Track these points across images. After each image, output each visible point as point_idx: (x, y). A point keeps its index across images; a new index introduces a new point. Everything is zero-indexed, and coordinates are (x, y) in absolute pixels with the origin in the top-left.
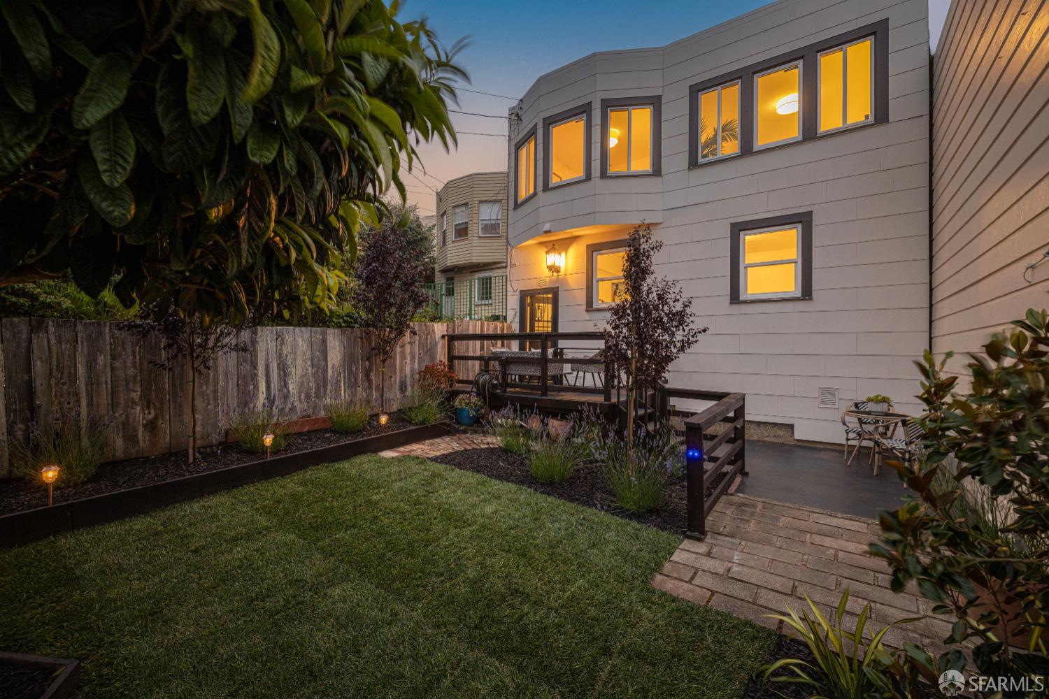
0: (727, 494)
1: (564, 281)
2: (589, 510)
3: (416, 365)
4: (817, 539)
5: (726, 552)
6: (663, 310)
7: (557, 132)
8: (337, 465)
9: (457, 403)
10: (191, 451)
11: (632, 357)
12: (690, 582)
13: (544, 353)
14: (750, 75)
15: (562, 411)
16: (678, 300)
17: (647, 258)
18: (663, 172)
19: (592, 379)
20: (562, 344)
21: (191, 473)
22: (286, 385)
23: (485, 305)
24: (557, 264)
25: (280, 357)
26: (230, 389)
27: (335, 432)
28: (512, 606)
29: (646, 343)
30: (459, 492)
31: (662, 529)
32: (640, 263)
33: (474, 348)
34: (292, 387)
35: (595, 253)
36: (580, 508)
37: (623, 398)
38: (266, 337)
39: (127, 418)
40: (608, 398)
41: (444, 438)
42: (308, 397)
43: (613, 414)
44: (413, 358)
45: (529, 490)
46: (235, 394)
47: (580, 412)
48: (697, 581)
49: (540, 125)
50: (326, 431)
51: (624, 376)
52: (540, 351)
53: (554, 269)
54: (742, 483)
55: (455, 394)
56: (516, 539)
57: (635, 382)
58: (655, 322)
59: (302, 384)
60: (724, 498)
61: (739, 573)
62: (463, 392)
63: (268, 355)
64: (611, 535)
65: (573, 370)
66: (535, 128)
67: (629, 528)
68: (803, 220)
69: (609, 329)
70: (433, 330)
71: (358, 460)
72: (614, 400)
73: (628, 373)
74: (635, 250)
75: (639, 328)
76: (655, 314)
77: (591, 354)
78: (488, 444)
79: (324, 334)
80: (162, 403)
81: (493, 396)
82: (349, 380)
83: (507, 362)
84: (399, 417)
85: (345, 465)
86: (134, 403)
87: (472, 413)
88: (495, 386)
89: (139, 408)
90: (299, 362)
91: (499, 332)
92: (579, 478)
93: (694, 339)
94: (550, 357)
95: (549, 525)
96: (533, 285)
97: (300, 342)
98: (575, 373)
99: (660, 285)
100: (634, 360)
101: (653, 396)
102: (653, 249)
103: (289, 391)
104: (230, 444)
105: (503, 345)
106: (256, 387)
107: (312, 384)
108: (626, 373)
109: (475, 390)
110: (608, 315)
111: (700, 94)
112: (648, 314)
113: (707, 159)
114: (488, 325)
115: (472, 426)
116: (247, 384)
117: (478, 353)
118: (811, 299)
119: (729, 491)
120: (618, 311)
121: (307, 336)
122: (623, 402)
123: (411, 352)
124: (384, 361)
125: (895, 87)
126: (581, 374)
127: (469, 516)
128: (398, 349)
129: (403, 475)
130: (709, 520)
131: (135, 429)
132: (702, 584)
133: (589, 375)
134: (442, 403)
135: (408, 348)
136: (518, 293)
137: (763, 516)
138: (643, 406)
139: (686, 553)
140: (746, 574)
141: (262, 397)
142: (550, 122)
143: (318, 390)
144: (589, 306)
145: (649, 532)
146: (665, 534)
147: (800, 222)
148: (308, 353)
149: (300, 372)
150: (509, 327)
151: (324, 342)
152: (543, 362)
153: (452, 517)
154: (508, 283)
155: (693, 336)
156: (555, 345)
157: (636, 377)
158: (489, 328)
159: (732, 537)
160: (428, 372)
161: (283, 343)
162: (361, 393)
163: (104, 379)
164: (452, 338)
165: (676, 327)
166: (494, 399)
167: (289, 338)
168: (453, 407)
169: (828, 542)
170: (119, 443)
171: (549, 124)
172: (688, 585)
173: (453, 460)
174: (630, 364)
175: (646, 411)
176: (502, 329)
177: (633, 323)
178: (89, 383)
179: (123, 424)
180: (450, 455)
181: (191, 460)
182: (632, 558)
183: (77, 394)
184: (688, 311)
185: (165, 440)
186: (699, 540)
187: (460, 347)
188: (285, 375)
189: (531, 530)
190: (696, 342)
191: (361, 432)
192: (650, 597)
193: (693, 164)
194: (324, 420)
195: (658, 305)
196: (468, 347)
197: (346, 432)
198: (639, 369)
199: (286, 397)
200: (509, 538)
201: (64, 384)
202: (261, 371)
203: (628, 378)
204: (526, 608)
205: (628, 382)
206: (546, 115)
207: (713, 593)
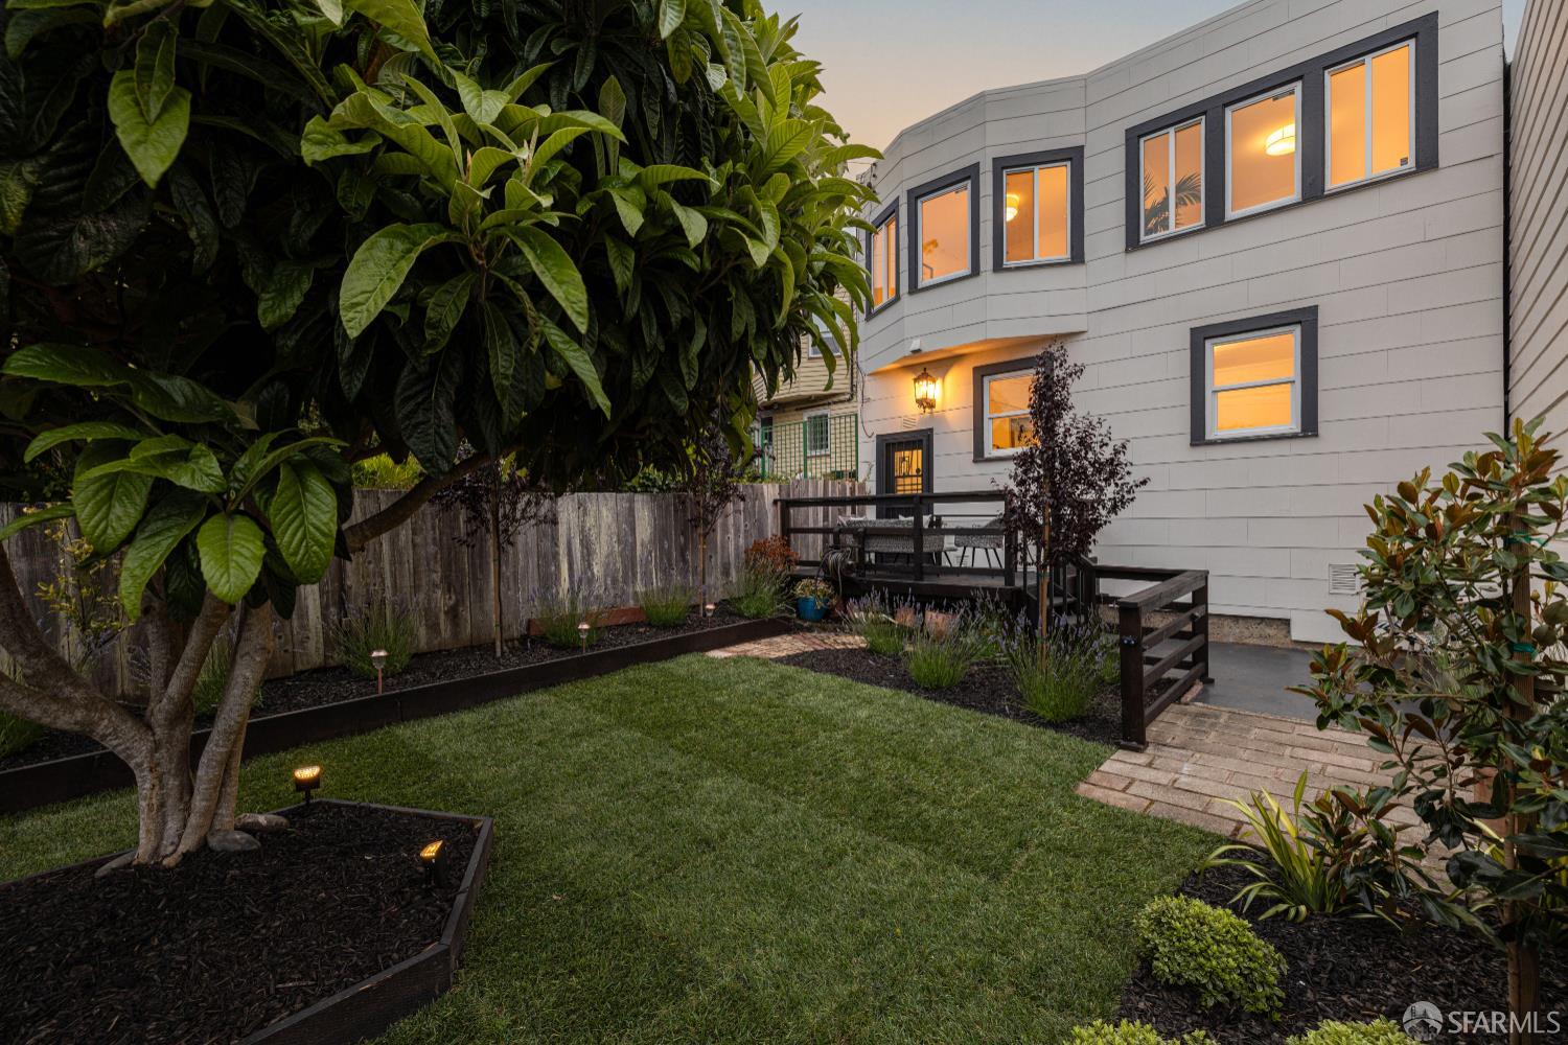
0: (1180, 703)
1: (942, 419)
2: (991, 717)
3: (741, 541)
4: (1300, 752)
5: (1174, 764)
6: (1086, 458)
7: (928, 208)
8: (660, 665)
9: (798, 591)
10: (498, 643)
11: (1045, 523)
12: (1124, 791)
13: (918, 521)
14: (1220, 109)
15: (945, 599)
16: (1107, 445)
17: (1063, 388)
18: (1087, 258)
19: (986, 557)
20: (939, 508)
21: (505, 667)
22: (590, 566)
23: (821, 456)
24: (930, 396)
25: (582, 531)
26: (530, 570)
27: (649, 625)
28: (907, 804)
29: (1063, 504)
30: (821, 696)
31: (1088, 740)
32: (1053, 395)
33: (815, 517)
34: (597, 569)
35: (986, 379)
36: (978, 714)
37: (1032, 582)
38: (567, 507)
39: (429, 603)
40: (1010, 580)
41: (785, 637)
42: (615, 580)
43: (1017, 601)
44: (737, 531)
45: (909, 695)
46: (536, 577)
47: (973, 601)
48: (1133, 790)
49: (904, 200)
50: (638, 625)
51: (1032, 549)
52: (912, 518)
53: (926, 403)
54: (1204, 691)
55: (796, 579)
56: (901, 744)
57: (1049, 556)
58: (1076, 474)
59: (608, 565)
60: (1174, 707)
61: (1187, 784)
62: (805, 577)
63: (570, 529)
64: (1022, 743)
65: (957, 545)
66: (895, 205)
67: (1044, 737)
68: (1305, 320)
69: (1012, 485)
70: (762, 494)
71: (685, 659)
72: (1019, 583)
73: (1040, 545)
74: (1046, 378)
75: (1053, 483)
76: (1075, 464)
77: (983, 523)
78: (844, 644)
79: (631, 502)
80: (462, 586)
81: (847, 581)
82: (661, 559)
83: (865, 535)
84: (726, 608)
85: (670, 665)
86: (436, 586)
87: (819, 605)
88: (850, 567)
89: (439, 592)
90: (604, 538)
91: (848, 494)
92: (974, 684)
93: (1130, 496)
94: (926, 527)
95: (939, 731)
96: (895, 427)
97: (605, 512)
98: (961, 549)
99: (1080, 425)
100: (1047, 528)
101: (1074, 580)
102: (1070, 375)
103: (593, 574)
104: (533, 638)
105: (853, 512)
106: (558, 567)
107: (619, 565)
108: (1036, 544)
109: (821, 573)
110: (1011, 466)
111: (1142, 140)
112: (1066, 464)
113: (1154, 235)
114: (833, 485)
115: (818, 621)
116: (548, 566)
117: (821, 525)
118: (1317, 436)
119: (1183, 700)
120: (1025, 461)
121: (612, 504)
122: (1031, 587)
123: (735, 525)
124: (705, 535)
125: (1448, 114)
126: (969, 551)
127: (837, 719)
128: (719, 521)
129: (744, 677)
130: (1152, 731)
131: (437, 618)
132: (1139, 793)
133: (980, 552)
134: (782, 589)
135: (731, 520)
136: (874, 438)
137: (1227, 727)
138: (1059, 594)
139: (1119, 763)
140: (1197, 785)
141: (565, 584)
142: (917, 195)
143: (625, 573)
144: (979, 456)
145: (1070, 742)
146: (1091, 745)
147: (1300, 322)
148: (614, 526)
149: (605, 550)
150: (862, 487)
151: (631, 511)
152: (917, 533)
153: (815, 720)
154: (860, 425)
155: (1129, 492)
156: (930, 511)
157: (1050, 549)
158: (834, 491)
159: (1184, 748)
160: (759, 549)
161: (585, 514)
162: (677, 579)
163: (405, 559)
164: (786, 505)
165: (1106, 480)
166: (849, 585)
167: (591, 507)
168: (794, 595)
169: (1314, 755)
170: (422, 632)
171: (917, 198)
172: (1122, 795)
173: (803, 661)
174: (1042, 532)
175: (1065, 600)
176: (853, 490)
177: (1045, 477)
178: (393, 563)
179: (426, 610)
180: (797, 656)
181: (499, 654)
182: (1049, 766)
183: (381, 576)
184: (1122, 458)
185: (467, 630)
186: (1136, 750)
187: (798, 516)
188: (589, 554)
189: (918, 735)
190: (1132, 500)
191: (682, 626)
192: (1072, 802)
193: (1133, 243)
194: (634, 611)
195: (1078, 452)
196: (808, 517)
197: (666, 626)
198: (1053, 540)
199: (590, 581)
200: (893, 743)
201: (370, 563)
202: (562, 549)
203: (1039, 551)
204: (924, 806)
205: (1038, 557)
206: (913, 184)
207: (1152, 802)
